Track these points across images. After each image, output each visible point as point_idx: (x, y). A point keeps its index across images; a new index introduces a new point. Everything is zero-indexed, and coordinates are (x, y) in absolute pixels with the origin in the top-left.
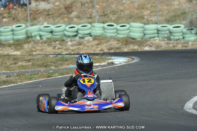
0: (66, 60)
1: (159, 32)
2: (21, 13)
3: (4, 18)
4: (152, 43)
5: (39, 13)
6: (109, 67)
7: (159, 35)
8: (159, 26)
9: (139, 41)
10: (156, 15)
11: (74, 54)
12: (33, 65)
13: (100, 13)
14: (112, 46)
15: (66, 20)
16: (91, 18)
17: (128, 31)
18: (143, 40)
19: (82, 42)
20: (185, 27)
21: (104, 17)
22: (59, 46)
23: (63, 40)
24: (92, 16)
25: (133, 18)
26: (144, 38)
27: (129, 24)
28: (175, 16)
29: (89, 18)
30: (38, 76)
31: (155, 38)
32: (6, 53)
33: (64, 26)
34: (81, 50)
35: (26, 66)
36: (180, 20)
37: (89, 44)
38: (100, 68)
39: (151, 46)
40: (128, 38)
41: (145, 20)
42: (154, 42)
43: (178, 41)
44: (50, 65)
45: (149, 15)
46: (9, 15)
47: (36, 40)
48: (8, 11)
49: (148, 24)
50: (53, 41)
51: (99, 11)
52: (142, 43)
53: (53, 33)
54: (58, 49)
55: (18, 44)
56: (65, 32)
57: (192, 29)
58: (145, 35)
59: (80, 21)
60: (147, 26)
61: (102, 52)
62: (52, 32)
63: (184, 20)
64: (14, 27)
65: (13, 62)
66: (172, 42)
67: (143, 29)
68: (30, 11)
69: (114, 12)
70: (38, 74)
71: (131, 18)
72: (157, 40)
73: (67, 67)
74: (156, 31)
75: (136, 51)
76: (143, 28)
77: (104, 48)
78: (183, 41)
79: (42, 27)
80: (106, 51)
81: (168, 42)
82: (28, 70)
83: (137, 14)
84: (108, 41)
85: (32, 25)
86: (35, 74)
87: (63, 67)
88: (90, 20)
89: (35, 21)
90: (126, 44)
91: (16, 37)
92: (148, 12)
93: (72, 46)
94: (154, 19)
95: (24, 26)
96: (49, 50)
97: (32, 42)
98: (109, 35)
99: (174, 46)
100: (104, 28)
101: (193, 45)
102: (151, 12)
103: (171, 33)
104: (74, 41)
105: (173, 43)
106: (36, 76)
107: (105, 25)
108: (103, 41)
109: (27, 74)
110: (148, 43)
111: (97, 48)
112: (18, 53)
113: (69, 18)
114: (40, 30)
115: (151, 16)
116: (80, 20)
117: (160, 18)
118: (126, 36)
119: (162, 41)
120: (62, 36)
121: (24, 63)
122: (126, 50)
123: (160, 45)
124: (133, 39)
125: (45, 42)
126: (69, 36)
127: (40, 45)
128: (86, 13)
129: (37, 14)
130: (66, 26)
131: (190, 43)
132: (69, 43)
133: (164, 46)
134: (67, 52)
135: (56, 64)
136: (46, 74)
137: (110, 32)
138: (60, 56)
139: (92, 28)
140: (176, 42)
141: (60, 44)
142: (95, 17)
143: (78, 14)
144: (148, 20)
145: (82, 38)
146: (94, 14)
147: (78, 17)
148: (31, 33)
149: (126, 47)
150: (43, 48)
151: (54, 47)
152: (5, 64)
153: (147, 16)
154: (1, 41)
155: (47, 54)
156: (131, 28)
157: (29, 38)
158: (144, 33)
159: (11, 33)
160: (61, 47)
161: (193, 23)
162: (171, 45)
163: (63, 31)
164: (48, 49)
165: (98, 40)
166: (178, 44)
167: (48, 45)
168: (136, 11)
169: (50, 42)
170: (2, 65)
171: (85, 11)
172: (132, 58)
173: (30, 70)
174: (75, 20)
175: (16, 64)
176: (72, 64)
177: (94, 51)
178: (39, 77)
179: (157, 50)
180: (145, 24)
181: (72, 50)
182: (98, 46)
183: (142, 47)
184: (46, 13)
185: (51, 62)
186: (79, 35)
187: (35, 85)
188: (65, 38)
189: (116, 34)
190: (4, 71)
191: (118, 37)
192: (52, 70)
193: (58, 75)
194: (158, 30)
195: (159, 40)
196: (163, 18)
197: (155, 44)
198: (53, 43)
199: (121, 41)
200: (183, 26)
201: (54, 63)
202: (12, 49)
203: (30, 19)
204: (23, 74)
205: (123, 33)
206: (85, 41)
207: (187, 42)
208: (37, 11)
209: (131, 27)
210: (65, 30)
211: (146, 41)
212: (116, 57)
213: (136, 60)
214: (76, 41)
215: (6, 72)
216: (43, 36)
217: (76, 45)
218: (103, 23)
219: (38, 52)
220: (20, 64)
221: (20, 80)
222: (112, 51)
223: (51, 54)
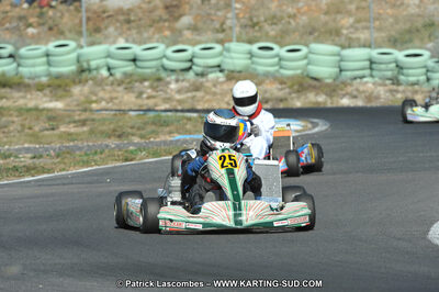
0: (166, 123)
1: (374, 66)
2: (67, 15)
3: (30, 25)
4: (357, 90)
5: (109, 17)
7: (374, 73)
8: (374, 53)
9: (328, 85)
10: (367, 28)
11: (182, 111)
12: (92, 132)
13: (242, 21)
14: (268, 95)
15: (167, 33)
16: (223, 31)
17: (305, 62)
18: (337, 83)
19: (201, 84)
20: (432, 57)
21: (252, 29)
22: (149, 91)
23: (159, 79)
24: (225, 26)
25: (316, 34)
26: (340, 79)
27: (307, 45)
28: (409, 31)
29: (218, 31)
30: (103, 156)
31: (365, 80)
32: (31, 104)
33: (162, 47)
34: (198, 101)
35: (77, 134)
36: (422, 40)
37: (217, 90)
39: (355, 97)
40: (303, 78)
41: (343, 38)
42: (361, 88)
43: (416, 87)
44: (129, 134)
45: (352, 26)
46: (41, 21)
47: (99, 77)
48: (38, 10)
49: (349, 47)
50: (136, 81)
51: (241, 15)
52: (333, 89)
53: (138, 63)
54: (148, 98)
55: (59, 86)
56: (165, 61)
58: (341, 71)
59: (198, 38)
60: (347, 52)
62: (134, 60)
63: (430, 41)
64: (51, 46)
65: (47, 125)
66: (401, 88)
67: (338, 58)
68: (87, 11)
69: (274, 20)
70: (101, 153)
71: (311, 33)
72: (369, 84)
73: (169, 138)
74: (367, 63)
75: (322, 106)
76: (339, 55)
78: (426, 87)
79: (113, 48)
81: (395, 87)
82: (79, 144)
83: (326, 23)
84: (260, 83)
85: (92, 44)
86: (96, 153)
87: (158, 140)
88: (221, 36)
89: (98, 36)
90: (298, 91)
91: (54, 70)
92: (351, 20)
93: (179, 91)
94: (363, 36)
95: (72, 44)
96: (129, 99)
97: (90, 82)
98: (261, 69)
100: (251, 55)
102: (358, 21)
103: (400, 67)
104: (183, 81)
105: (404, 92)
106: (96, 158)
107: (254, 48)
109: (78, 153)
110: (349, 89)
112: (59, 105)
113: (173, 30)
114: (109, 56)
115: (357, 29)
116: (199, 35)
117: (376, 35)
118: (299, 72)
119: (380, 85)
120: (158, 70)
121: (72, 129)
122: (298, 104)
123: (375, 94)
124: (315, 79)
125: (120, 83)
126: (173, 71)
127: (108, 88)
128: (213, 20)
129: (103, 19)
130: (167, 46)
132: (173, 86)
133: (385, 96)
134: (167, 106)
135: (143, 132)
136: (120, 153)
137: (265, 64)
138: (151, 114)
139: (225, 53)
140: (410, 88)
141: (151, 87)
142: (231, 28)
143: (192, 22)
144: (350, 38)
145: (202, 75)
146: (228, 23)
147: (194, 28)
148: (88, 61)
149: (298, 98)
150: (114, 95)
151: (140, 95)
152: (30, 128)
153: (347, 29)
154: (21, 77)
155: (123, 108)
156: (311, 56)
157: (83, 71)
158: (339, 67)
159: (44, 59)
160: (154, 93)
162: (399, 96)
163: (161, 58)
164: (126, 97)
166: (416, 92)
167: (126, 88)
168: (323, 18)
169: (129, 83)
170: (23, 130)
171: (209, 15)
172: (312, 123)
173: (85, 144)
174: (187, 34)
175: (53, 129)
176: (180, 133)
178: (104, 161)
179: (369, 105)
180: (343, 47)
181: (180, 102)
183: (335, 99)
184: (121, 18)
185: (132, 128)
186: (194, 67)
187: (95, 178)
188: (163, 74)
189: (277, 68)
190: (26, 145)
191: (282, 75)
192: (134, 144)
193: (147, 157)
194: (372, 62)
195: (374, 84)
196: (383, 35)
197: (364, 92)
198: (137, 84)
199: (289, 84)
200: (427, 54)
201: (139, 129)
202: (45, 95)
203: (87, 30)
204: (70, 151)
205: (294, 66)
206: (207, 81)
208: (104, 12)
209: (310, 52)
210: (165, 56)
211: (345, 84)
213: (322, 127)
214: (188, 81)
215: (31, 146)
216: (114, 68)
217: (188, 91)
218: (250, 42)
219: (103, 104)
220: (63, 129)
221: (62, 166)
222: (267, 106)
223: (130, 109)
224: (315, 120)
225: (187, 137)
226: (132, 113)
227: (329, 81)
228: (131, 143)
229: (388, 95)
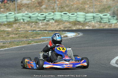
0: (39, 34)
2: (11, 5)
3: (2, 8)
4: (90, 24)
5: (23, 6)
7: (95, 20)
8: (94, 15)
9: (82, 23)
10: (93, 8)
11: (43, 31)
12: (19, 37)
14: (66, 26)
15: (39, 10)
17: (76, 17)
19: (48, 23)
21: (61, 9)
22: (34, 25)
24: (54, 8)
25: (79, 10)
26: (85, 22)
27: (76, 13)
28: (104, 9)
29: (52, 9)
31: (92, 22)
32: (2, 29)
33: (37, 14)
34: (47, 28)
35: (15, 37)
36: (107, 11)
37: (52, 25)
39: (89, 26)
40: (75, 22)
41: (86, 11)
42: (91, 24)
44: (29, 37)
45: (88, 7)
46: (5, 7)
47: (20, 22)
48: (4, 4)
49: (88, 13)
50: (31, 23)
51: (58, 5)
52: (84, 24)
53: (31, 18)
54: (34, 27)
55: (10, 24)
56: (38, 18)
57: (114, 17)
58: (86, 19)
60: (87, 15)
61: (60, 29)
62: (30, 17)
63: (109, 11)
64: (7, 14)
65: (7, 35)
66: (102, 24)
67: (84, 16)
68: (17, 4)
69: (67, 6)
70: (22, 42)
71: (77, 9)
72: (93, 23)
73: (39, 38)
74: (92, 17)
75: (81, 29)
77: (61, 27)
78: (108, 24)
79: (24, 14)
80: (62, 29)
81: (100, 24)
83: (81, 7)
84: (64, 23)
85: (18, 13)
86: (20, 42)
87: (37, 38)
88: (53, 10)
89: (20, 11)
90: (74, 25)
91: (8, 20)
92: (88, 6)
93: (42, 25)
94: (91, 10)
95: (13, 13)
96: (28, 28)
97: (18, 23)
98: (64, 19)
99: (103, 27)
100: (61, 15)
101: (114, 26)
102: (90, 6)
103: (101, 18)
104: (43, 23)
105: (102, 25)
106: (20, 43)
107: (62, 14)
108: (61, 23)
109: (15, 42)
110: (88, 24)
111: (57, 27)
112: (10, 29)
114: (23, 16)
115: (90, 8)
116: (47, 10)
117: (95, 10)
118: (74, 20)
119: (96, 23)
120: (36, 20)
121: (13, 36)
122: (74, 28)
123: (95, 26)
125: (26, 23)
126: (40, 20)
127: (23, 25)
129: (21, 6)
130: (39, 13)
132: (40, 24)
133: (97, 26)
134: (39, 29)
135: (33, 36)
136: (27, 42)
138: (35, 32)
139: (54, 15)
140: (104, 24)
141: (35, 24)
142: (56, 8)
143: (45, 7)
144: (88, 11)
145: (48, 21)
148: (17, 18)
149: (74, 27)
150: (25, 27)
151: (31, 27)
152: (2, 36)
153: (87, 8)
155: (27, 30)
156: (77, 16)
157: (16, 20)
159: (6, 17)
160: (35, 26)
161: (115, 13)
162: (101, 26)
163: (37, 17)
165: (58, 22)
166: (106, 25)
167: (28, 25)
168: (81, 5)
169: (29, 23)
171: (50, 5)
173: (17, 40)
174: (44, 10)
175: (8, 36)
176: (42, 37)
177: (55, 29)
178: (22, 44)
179: (93, 29)
180: (86, 13)
181: (42, 28)
182: (58, 26)
183: (84, 27)
184: (26, 6)
185: (30, 35)
186: (46, 19)
187: (20, 49)
188: (38, 21)
189: (68, 19)
190: (1, 40)
191: (70, 21)
192: (31, 40)
193: (34, 43)
194: (94, 17)
195: (95, 23)
196: (97, 10)
197: (92, 25)
198: (31, 24)
199: (72, 23)
200: (109, 15)
201: (32, 35)
202: (6, 27)
203: (17, 9)
204: (13, 42)
205: (73, 18)
206: (50, 23)
208: (22, 4)
210: (38, 16)
212: (68, 33)
213: (81, 34)
214: (45, 23)
215: (3, 40)
217: (44, 25)
218: (61, 12)
219: (22, 29)
220: (11, 36)
221: (11, 46)
222: (66, 29)
223: (29, 31)
224: (79, 33)
225: (45, 38)
226: (30, 31)
227: (82, 22)
228: (30, 40)
229: (98, 26)
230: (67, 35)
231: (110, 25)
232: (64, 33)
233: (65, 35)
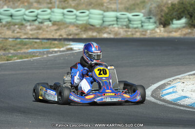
0: (25, 44)
1: (118, 20)
4: (111, 30)
6: (67, 53)
7: (119, 23)
8: (118, 14)
9: (98, 28)
10: (115, 3)
11: (33, 39)
14: (71, 32)
15: (26, 4)
16: (51, 3)
17: (87, 18)
18: (102, 27)
19: (41, 27)
20: (144, 16)
21: (64, 3)
22: (18, 30)
23: (22, 25)
24: (52, 1)
25: (93, 5)
27: (88, 10)
28: (134, 5)
29: (48, 3)
31: (114, 26)
33: (23, 10)
34: (40, 34)
36: (139, 8)
37: (48, 30)
38: (59, 54)
39: (110, 33)
40: (87, 25)
41: (104, 8)
42: (113, 30)
43: (137, 30)
44: (9, 49)
45: (109, 2)
49: (107, 11)
50: (12, 25)
52: (101, 29)
53: (13, 17)
54: (18, 33)
56: (25, 17)
57: (150, 18)
58: (104, 22)
59: (40, 6)
60: (107, 14)
61: (61, 37)
62: (11, 16)
63: (143, 9)
66: (130, 30)
71: (90, 5)
72: (116, 28)
73: (26, 51)
74: (115, 19)
75: (95, 37)
77: (63, 33)
78: (141, 30)
79: (2, 11)
80: (65, 36)
81: (127, 29)
83: (97, 1)
84: (68, 27)
87: (22, 51)
88: (50, 6)
90: (84, 31)
93: (31, 30)
94: (113, 6)
96: (9, 33)
98: (68, 21)
99: (133, 34)
100: (64, 14)
101: (151, 33)
103: (130, 21)
104: (33, 25)
105: (131, 31)
107: (65, 11)
108: (61, 27)
110: (107, 30)
111: (56, 33)
113: (28, 3)
115: (111, 4)
117: (119, 6)
118: (85, 22)
119: (121, 28)
120: (22, 20)
122: (84, 36)
123: (119, 32)
124: (92, 25)
125: (5, 26)
126: (28, 21)
130: (26, 10)
131: (149, 31)
132: (29, 28)
133: (123, 33)
134: (25, 37)
135: (15, 48)
136: (5, 57)
137: (70, 18)
138: (19, 40)
139: (52, 13)
140: (134, 30)
141: (19, 28)
142: (55, 2)
144: (107, 8)
145: (42, 23)
147: (38, 2)
149: (84, 34)
150: (2, 31)
151: (13, 31)
153: (107, 3)
155: (6, 37)
156: (90, 15)
158: (103, 20)
160: (20, 31)
161: (152, 12)
162: (129, 33)
163: (23, 15)
164: (7, 32)
165: (58, 25)
166: (137, 32)
167: (7, 28)
169: (9, 26)
174: (35, 5)
176: (31, 49)
177: (53, 36)
179: (116, 37)
180: (105, 11)
181: (31, 35)
182: (57, 31)
183: (101, 34)
185: (10, 46)
186: (39, 20)
188: (24, 22)
189: (75, 20)
191: (77, 23)
192: (11, 53)
193: (17, 59)
194: (117, 18)
195: (119, 28)
196: (123, 6)
197: (114, 31)
198: (12, 27)
199: (80, 27)
200: (142, 15)
201: (13, 46)
205: (82, 20)
206: (44, 26)
207: (146, 31)
209: (90, 13)
210: (25, 14)
211: (105, 28)
212: (75, 43)
214: (35, 25)
216: (2, 19)
217: (35, 30)
218: (63, 8)
222: (71, 37)
223: (9, 38)
225: (35, 50)
226: (10, 40)
227: (98, 26)
228: (9, 53)
229: (125, 33)
230: (72, 46)
231: (143, 31)
232: (66, 43)
233: (69, 47)
